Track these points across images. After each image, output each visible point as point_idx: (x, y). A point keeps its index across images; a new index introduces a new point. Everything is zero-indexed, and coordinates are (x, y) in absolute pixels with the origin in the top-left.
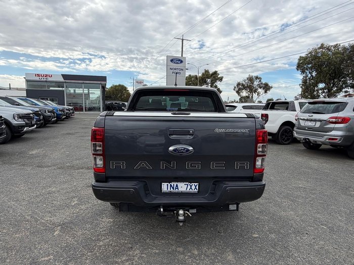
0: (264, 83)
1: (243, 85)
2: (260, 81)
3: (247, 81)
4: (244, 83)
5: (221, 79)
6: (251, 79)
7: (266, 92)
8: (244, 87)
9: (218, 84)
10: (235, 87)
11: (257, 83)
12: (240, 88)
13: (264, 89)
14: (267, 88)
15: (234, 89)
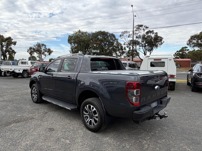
0: (47, 48)
1: (34, 49)
2: (45, 47)
3: (36, 47)
4: (35, 48)
5: (15, 43)
6: (39, 45)
7: (49, 54)
8: (35, 50)
9: (12, 46)
10: (28, 50)
11: (43, 48)
12: (31, 51)
13: (48, 52)
14: (50, 52)
15: (28, 52)
